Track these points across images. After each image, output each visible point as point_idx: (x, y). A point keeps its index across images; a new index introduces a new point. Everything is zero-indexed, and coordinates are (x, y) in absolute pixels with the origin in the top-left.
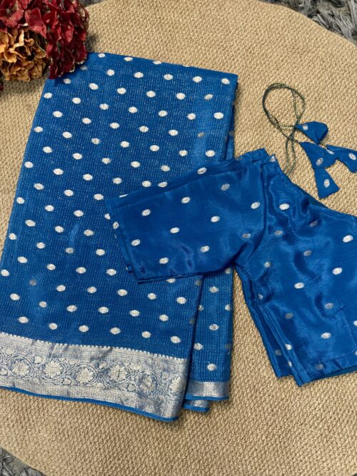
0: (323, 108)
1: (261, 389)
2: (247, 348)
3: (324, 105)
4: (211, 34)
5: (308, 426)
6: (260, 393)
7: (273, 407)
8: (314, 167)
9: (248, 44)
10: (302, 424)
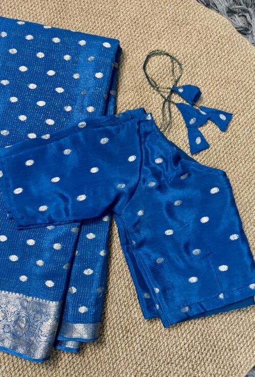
0: (199, 73)
1: (132, 330)
2: (120, 291)
3: (200, 71)
4: (100, 5)
5: (174, 365)
6: (131, 334)
7: (143, 346)
8: (188, 126)
9: (133, 15)
10: (168, 364)
